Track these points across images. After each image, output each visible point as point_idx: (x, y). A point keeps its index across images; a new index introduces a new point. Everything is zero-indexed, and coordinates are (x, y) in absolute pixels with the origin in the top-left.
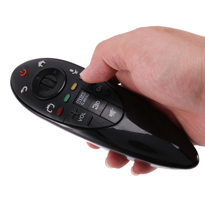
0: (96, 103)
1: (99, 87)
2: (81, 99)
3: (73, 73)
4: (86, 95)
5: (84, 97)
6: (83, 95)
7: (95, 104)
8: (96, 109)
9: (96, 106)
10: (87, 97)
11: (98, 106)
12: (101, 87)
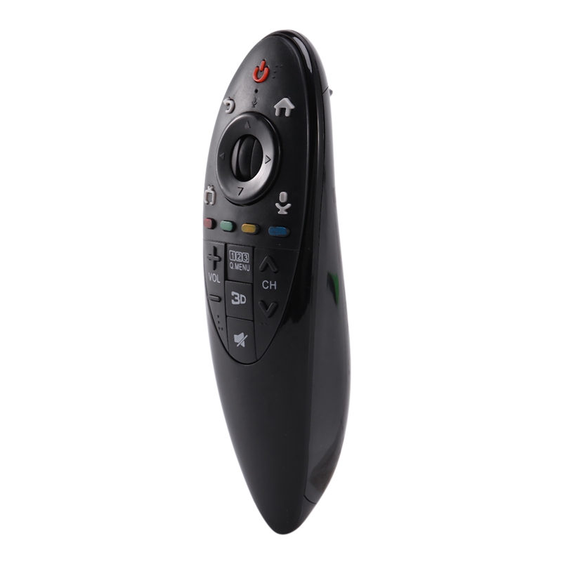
0: (242, 296)
1: (273, 283)
2: (238, 256)
3: (277, 205)
4: (246, 263)
5: (242, 263)
6: (244, 257)
7: (237, 294)
8: (233, 302)
9: (236, 298)
10: (245, 268)
11: (238, 303)
12: (273, 287)
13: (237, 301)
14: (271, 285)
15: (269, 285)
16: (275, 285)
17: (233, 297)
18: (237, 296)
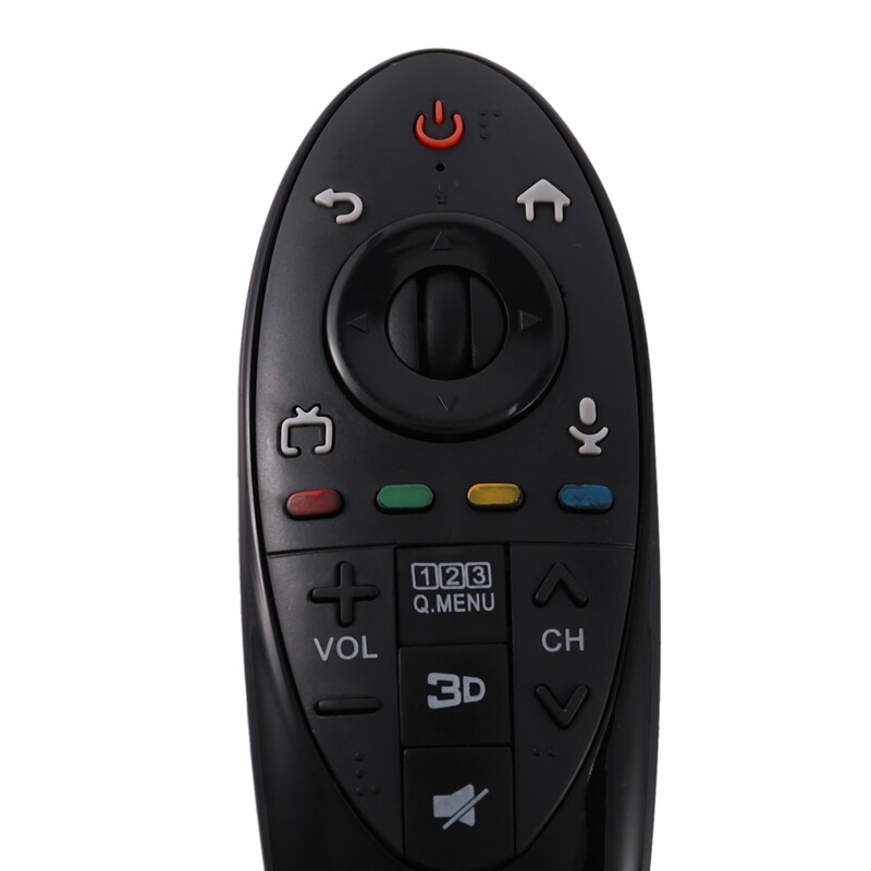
0: (468, 680)
1: (574, 634)
2: (446, 577)
3: (573, 430)
4: (481, 591)
5: (466, 591)
6: (473, 575)
7: (455, 679)
8: (434, 703)
9: (445, 690)
10: (475, 603)
11: (456, 702)
12: (575, 645)
13: (451, 696)
14: (569, 639)
15: (562, 639)
16: (581, 639)
17: (436, 691)
18: (450, 684)
